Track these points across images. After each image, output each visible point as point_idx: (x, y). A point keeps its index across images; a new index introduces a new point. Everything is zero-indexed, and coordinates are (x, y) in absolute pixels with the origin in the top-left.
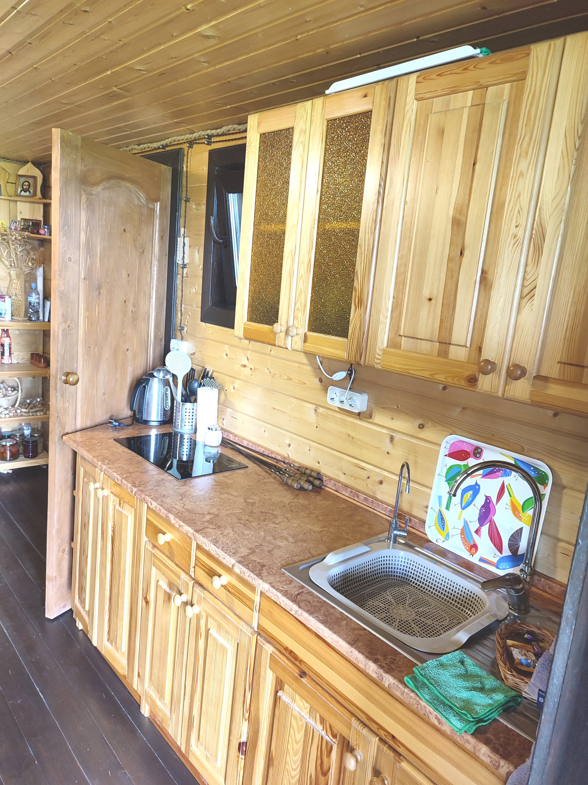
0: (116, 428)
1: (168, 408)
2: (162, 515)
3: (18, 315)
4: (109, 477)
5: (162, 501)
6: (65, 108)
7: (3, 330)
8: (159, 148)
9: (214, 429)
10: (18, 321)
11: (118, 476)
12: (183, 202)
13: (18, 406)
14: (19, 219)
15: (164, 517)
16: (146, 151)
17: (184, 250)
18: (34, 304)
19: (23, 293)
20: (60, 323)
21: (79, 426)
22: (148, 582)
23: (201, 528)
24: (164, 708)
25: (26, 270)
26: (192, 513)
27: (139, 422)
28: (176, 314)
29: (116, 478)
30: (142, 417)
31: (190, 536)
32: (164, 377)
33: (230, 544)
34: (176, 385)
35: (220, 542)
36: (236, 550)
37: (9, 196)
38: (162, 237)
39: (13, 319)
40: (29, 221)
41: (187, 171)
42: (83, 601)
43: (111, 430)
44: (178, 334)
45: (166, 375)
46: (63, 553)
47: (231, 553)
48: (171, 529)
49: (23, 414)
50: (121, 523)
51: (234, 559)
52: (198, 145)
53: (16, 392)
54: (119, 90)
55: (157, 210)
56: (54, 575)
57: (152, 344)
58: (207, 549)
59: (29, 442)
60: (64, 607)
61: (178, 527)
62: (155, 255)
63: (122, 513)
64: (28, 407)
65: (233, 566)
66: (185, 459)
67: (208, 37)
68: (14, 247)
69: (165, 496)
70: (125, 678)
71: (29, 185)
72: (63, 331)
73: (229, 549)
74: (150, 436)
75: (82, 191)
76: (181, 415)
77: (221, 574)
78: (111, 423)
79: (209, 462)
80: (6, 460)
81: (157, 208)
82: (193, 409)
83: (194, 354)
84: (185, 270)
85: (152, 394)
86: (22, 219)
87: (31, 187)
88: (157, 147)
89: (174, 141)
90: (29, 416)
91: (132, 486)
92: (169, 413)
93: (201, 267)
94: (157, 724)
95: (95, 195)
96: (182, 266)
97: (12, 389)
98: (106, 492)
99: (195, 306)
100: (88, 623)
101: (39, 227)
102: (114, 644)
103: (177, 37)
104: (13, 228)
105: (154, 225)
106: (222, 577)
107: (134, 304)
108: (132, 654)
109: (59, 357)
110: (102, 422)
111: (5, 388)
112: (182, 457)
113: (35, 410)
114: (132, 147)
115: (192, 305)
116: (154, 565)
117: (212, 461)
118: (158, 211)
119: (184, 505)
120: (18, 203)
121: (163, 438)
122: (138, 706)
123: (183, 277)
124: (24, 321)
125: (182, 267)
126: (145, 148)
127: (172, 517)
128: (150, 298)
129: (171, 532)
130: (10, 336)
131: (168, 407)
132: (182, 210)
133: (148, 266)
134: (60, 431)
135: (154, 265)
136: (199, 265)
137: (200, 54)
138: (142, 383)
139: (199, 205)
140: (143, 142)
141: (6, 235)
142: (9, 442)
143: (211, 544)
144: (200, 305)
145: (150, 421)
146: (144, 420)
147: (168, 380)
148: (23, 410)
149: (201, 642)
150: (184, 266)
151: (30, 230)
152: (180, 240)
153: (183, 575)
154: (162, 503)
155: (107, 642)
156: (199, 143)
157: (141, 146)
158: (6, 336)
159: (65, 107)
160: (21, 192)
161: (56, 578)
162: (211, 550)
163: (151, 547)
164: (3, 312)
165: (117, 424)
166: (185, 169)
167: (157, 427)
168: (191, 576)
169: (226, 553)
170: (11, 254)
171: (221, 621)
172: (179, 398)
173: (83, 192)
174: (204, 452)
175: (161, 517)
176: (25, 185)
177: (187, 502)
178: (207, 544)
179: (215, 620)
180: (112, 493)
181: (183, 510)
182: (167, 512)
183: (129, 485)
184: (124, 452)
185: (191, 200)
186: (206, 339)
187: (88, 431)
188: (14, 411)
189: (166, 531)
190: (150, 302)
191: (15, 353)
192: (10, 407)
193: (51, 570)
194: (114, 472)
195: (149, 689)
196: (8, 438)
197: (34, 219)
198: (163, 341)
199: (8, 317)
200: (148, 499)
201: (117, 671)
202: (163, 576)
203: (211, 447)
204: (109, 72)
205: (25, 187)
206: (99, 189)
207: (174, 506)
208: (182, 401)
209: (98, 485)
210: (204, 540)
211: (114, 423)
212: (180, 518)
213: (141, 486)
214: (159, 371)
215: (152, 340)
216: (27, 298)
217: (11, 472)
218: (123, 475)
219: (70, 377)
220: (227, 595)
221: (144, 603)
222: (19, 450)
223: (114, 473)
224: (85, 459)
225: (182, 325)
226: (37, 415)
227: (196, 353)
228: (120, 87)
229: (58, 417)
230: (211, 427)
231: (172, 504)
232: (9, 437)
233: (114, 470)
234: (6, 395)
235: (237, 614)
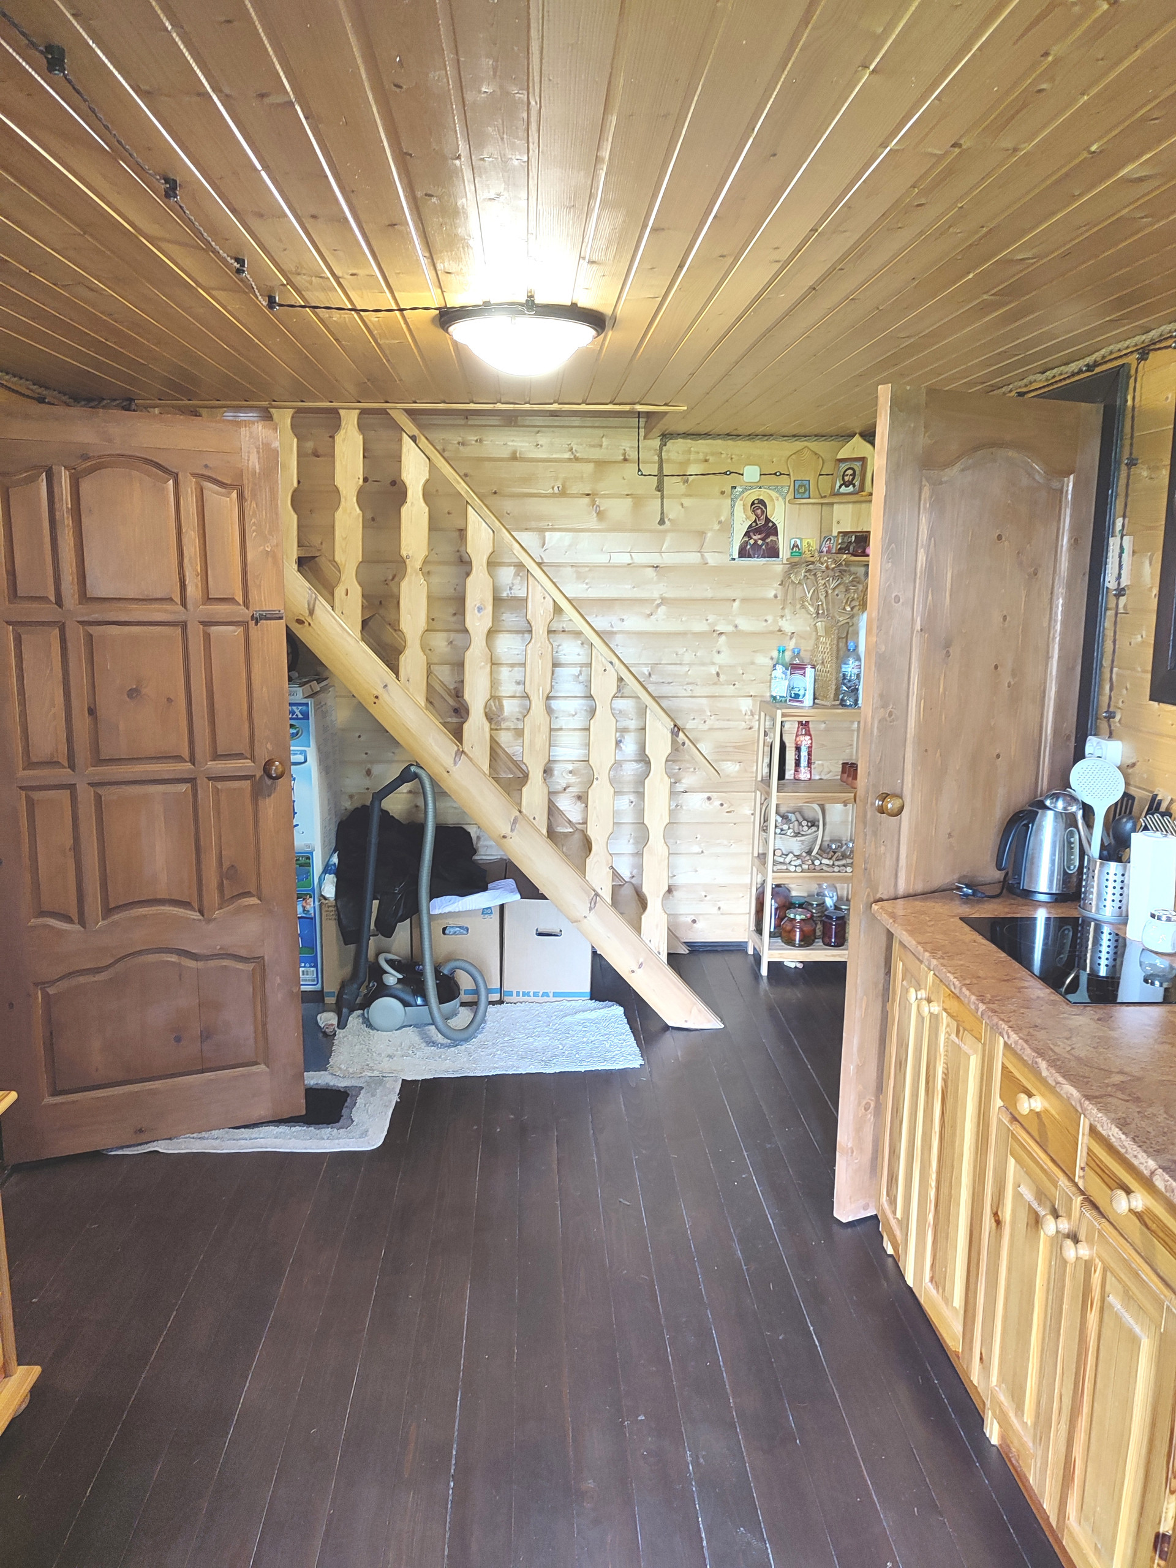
0: (967, 899)
1: (1073, 870)
2: (1025, 1058)
3: (825, 697)
4: (941, 981)
5: (1029, 1034)
6: (905, 345)
7: (801, 723)
8: (1080, 371)
9: (1164, 918)
10: (825, 707)
11: (955, 980)
12: (1124, 468)
13: (817, 853)
14: (835, 534)
15: (1030, 1062)
16: (1056, 382)
17: (1120, 562)
18: (851, 676)
19: (834, 659)
20: (877, 708)
21: (902, 888)
22: (1000, 1183)
23: (1097, 1094)
24: (1022, 1433)
25: (841, 619)
26: (1086, 1065)
27: (1014, 894)
28: (1101, 687)
29: (951, 984)
30: (1019, 883)
31: (1073, 1103)
32: (1065, 809)
33: (1153, 1133)
34: (1089, 825)
35: (1133, 1126)
36: (1163, 1147)
37: (822, 497)
38: (1076, 540)
39: (817, 704)
40: (851, 535)
41: (1133, 407)
42: (893, 1202)
43: (957, 902)
44: (1103, 725)
45: (1070, 805)
46: (866, 1110)
47: (1151, 1150)
48: (1043, 1089)
49: (825, 868)
50: (959, 1068)
51: (1155, 1160)
52: (1159, 352)
53: (814, 829)
54: (992, 297)
55: (1067, 491)
56: (850, 1145)
57: (1048, 745)
58: (1104, 1133)
59: (831, 918)
60: (865, 1208)
61: (1053, 1084)
62: (1060, 577)
63: (960, 1048)
64: (832, 856)
65: (1153, 1173)
66: (1103, 972)
67: (1141, 180)
68: (823, 582)
69: (1036, 1026)
70: (958, 1357)
71: (854, 475)
72: (880, 721)
73: (1148, 1141)
74: (1035, 919)
75: (924, 480)
76: (1099, 884)
77: (1133, 1189)
78: (959, 889)
79: (1153, 984)
80: (794, 945)
81: (1068, 486)
82: (1123, 875)
83: (1134, 765)
84: (1123, 600)
85: (1041, 841)
86: (839, 533)
87: (856, 477)
88: (1076, 371)
89: (1111, 353)
90: (834, 872)
91: (977, 1000)
92: (1075, 879)
93: (1155, 591)
94: (1012, 1464)
95: (946, 482)
96: (1114, 592)
97: (809, 824)
98: (935, 1008)
99: (1139, 669)
100: (899, 1242)
101: (866, 542)
102: (941, 1291)
103: (1081, 195)
104: (825, 550)
105: (1060, 519)
106: (1132, 1195)
107: (1013, 670)
108: (970, 1314)
109: (871, 768)
110: (945, 887)
111: (797, 820)
112: (1096, 969)
113: (844, 862)
114: (1031, 378)
115: (1134, 669)
116: (1012, 1154)
117: (1157, 983)
118: (1070, 491)
119: (1073, 1048)
120: (835, 506)
121: (1060, 928)
122: (980, 1421)
123: (1116, 614)
124: (834, 707)
125: (1115, 595)
126: (1054, 377)
127: (1043, 1065)
128: (1048, 658)
129: (1043, 1095)
130: (812, 733)
131: (1072, 867)
132: (1120, 484)
133: (1046, 598)
134: (868, 895)
135: (1058, 595)
136: (1151, 588)
137: (1132, 207)
138: (1022, 819)
139: (1155, 469)
140: (1050, 366)
141: (813, 563)
142: (800, 915)
143: (1113, 1126)
144: (1150, 668)
145: (1035, 892)
146: (1023, 890)
147: (1073, 815)
148: (825, 861)
149: (1093, 1317)
150: (1120, 592)
151: (851, 551)
152: (1114, 543)
153: (1063, 1181)
154: (1028, 1038)
155: (930, 1284)
156: (1159, 349)
157: (1048, 373)
158: (804, 733)
159: (904, 342)
160: (840, 487)
161: (852, 1152)
162: (1112, 1137)
163: (1008, 1119)
164: (801, 693)
165: (970, 891)
166: (1130, 403)
167: (1049, 905)
168: (1076, 1185)
169: (1140, 1146)
170: (820, 594)
171: (1129, 1284)
172: (1095, 850)
173: (924, 482)
174: (1141, 962)
175: (1024, 1062)
176: (847, 475)
177: (1078, 1046)
178: (1105, 1124)
179: (1120, 1280)
180: (945, 1010)
181: (1068, 1056)
182: (1036, 1055)
183: (973, 998)
184: (975, 942)
185: (1139, 461)
186: (1160, 735)
187: (917, 900)
188: (810, 862)
189: (1034, 1091)
190: (1047, 664)
191: (817, 762)
192: (804, 854)
193: (844, 1137)
194: (950, 972)
195: (997, 1388)
196: (799, 907)
197: (859, 530)
198: (1073, 739)
199: (808, 701)
200: (1003, 1026)
201: (945, 1342)
202: (1026, 1176)
203: (1157, 953)
204: (971, 276)
205: (846, 478)
206: (955, 471)
207: (1052, 1046)
208: (1100, 858)
209: (922, 994)
210: (1100, 1115)
211: (965, 889)
212: (1059, 1069)
213: (994, 1003)
214: (1056, 796)
215: (1049, 738)
216: (841, 668)
217: (800, 966)
218: (965, 979)
219: (889, 802)
220: (1142, 1233)
221: (994, 1224)
222: (814, 930)
223: (948, 975)
224: (905, 946)
225: (1111, 709)
226: (846, 872)
227: (1138, 764)
228: (993, 292)
229: (866, 869)
230: (1156, 914)
231: (1048, 1042)
232: (801, 906)
233: (949, 969)
234: (799, 833)
235: (1161, 1274)
